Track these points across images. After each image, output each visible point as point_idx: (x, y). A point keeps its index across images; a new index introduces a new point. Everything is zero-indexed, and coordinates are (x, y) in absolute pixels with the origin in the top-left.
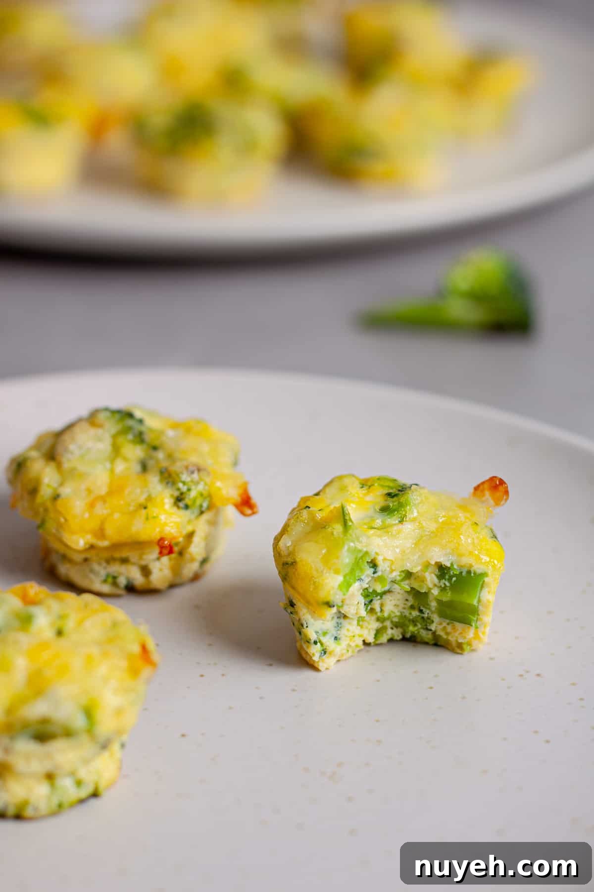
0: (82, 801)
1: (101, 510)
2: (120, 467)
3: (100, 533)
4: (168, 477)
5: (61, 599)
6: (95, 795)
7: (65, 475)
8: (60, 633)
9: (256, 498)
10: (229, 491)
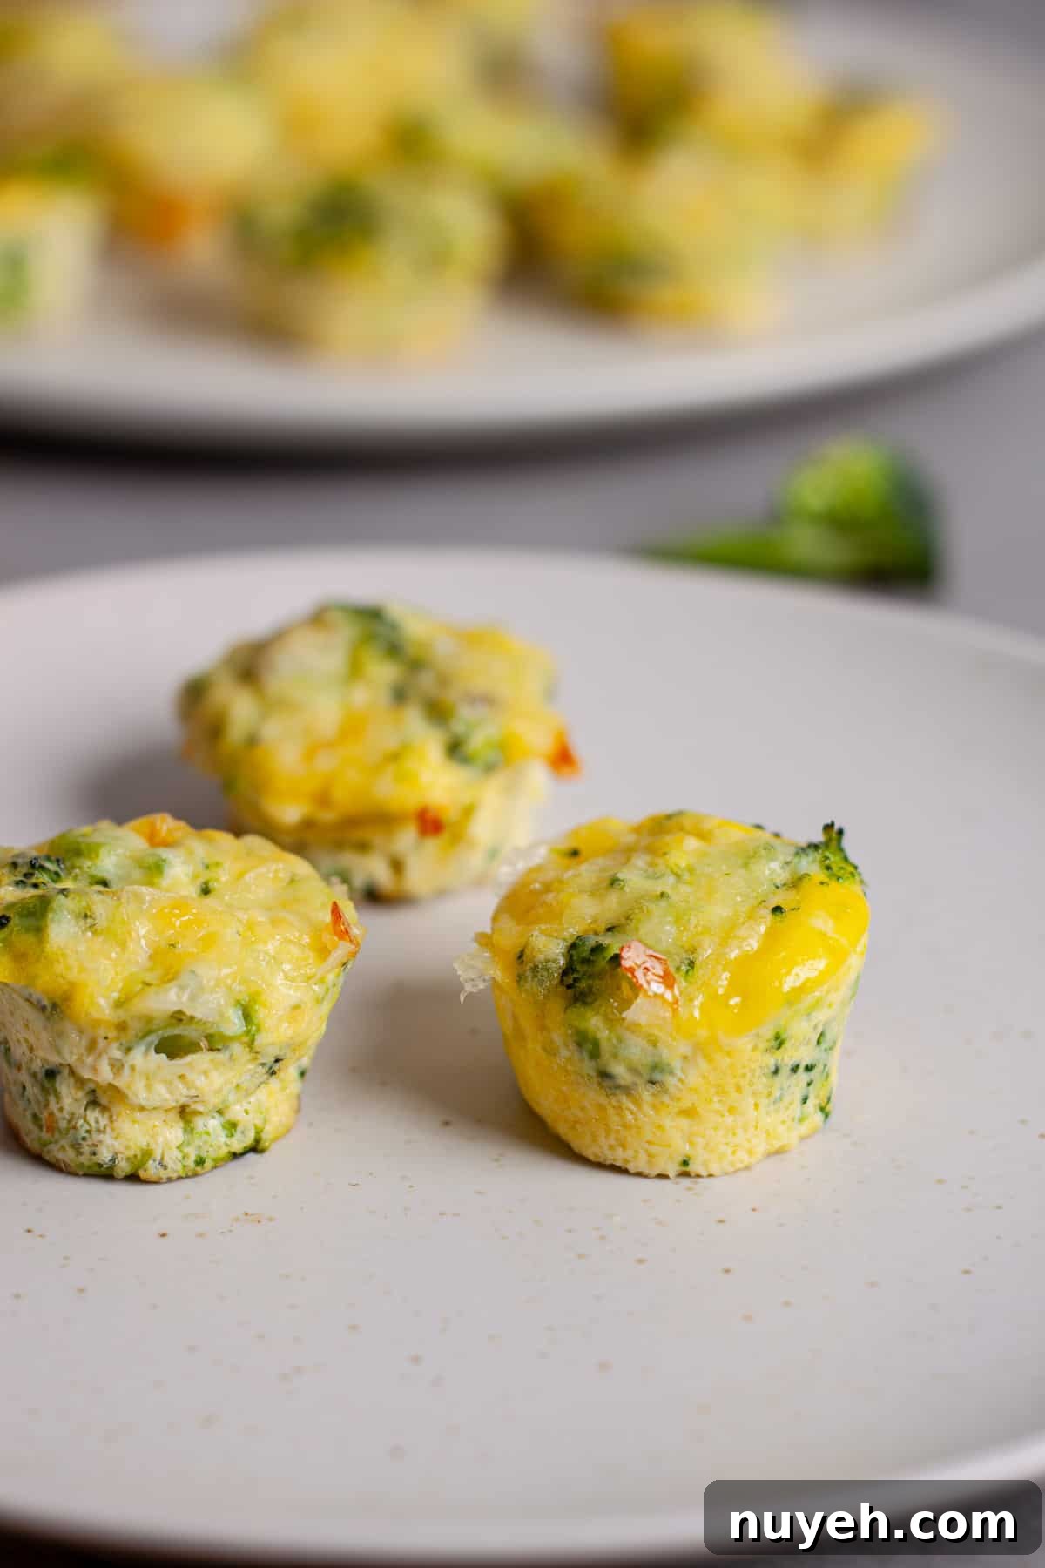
0: (235, 1156)
1: (325, 763)
2: (361, 696)
3: (323, 799)
4: (437, 712)
5: (210, 841)
6: (256, 1148)
7: (270, 706)
8: (206, 891)
9: (582, 749)
10: (536, 737)
